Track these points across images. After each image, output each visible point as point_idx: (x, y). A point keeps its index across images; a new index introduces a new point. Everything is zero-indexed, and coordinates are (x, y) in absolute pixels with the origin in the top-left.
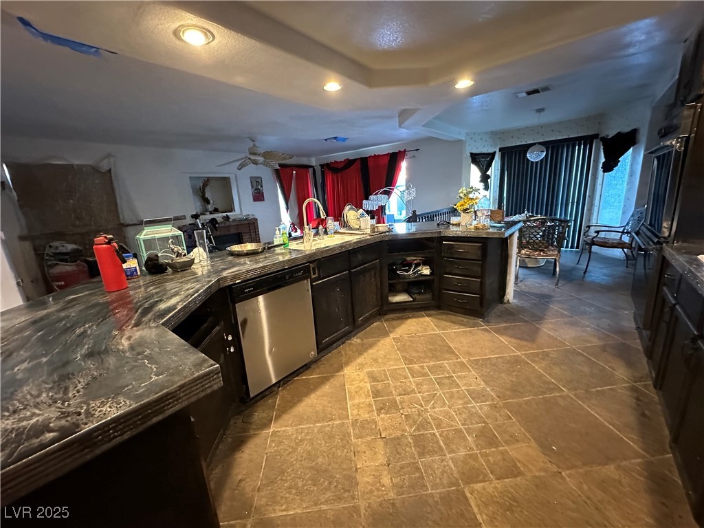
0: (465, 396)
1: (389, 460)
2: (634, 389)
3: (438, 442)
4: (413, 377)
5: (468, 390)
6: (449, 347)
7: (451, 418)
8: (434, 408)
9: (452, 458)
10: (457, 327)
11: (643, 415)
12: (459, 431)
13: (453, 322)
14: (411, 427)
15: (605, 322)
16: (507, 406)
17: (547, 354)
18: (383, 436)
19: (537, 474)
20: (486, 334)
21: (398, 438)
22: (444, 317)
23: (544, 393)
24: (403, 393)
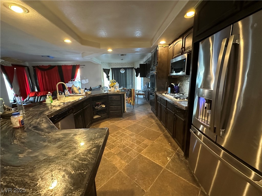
0: (129, 136)
1: (121, 158)
2: (156, 123)
3: (129, 148)
4: (113, 137)
5: (129, 135)
6: (118, 127)
7: (129, 142)
8: (124, 142)
9: (134, 150)
10: (117, 121)
11: (159, 127)
12: (132, 144)
13: (115, 120)
14: (121, 148)
15: (146, 112)
16: (138, 135)
17: (140, 121)
18: (115, 154)
19: (150, 144)
20: (125, 121)
21: (119, 153)
22: (111, 119)
23: (144, 129)
24: (113, 142)
